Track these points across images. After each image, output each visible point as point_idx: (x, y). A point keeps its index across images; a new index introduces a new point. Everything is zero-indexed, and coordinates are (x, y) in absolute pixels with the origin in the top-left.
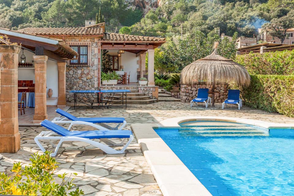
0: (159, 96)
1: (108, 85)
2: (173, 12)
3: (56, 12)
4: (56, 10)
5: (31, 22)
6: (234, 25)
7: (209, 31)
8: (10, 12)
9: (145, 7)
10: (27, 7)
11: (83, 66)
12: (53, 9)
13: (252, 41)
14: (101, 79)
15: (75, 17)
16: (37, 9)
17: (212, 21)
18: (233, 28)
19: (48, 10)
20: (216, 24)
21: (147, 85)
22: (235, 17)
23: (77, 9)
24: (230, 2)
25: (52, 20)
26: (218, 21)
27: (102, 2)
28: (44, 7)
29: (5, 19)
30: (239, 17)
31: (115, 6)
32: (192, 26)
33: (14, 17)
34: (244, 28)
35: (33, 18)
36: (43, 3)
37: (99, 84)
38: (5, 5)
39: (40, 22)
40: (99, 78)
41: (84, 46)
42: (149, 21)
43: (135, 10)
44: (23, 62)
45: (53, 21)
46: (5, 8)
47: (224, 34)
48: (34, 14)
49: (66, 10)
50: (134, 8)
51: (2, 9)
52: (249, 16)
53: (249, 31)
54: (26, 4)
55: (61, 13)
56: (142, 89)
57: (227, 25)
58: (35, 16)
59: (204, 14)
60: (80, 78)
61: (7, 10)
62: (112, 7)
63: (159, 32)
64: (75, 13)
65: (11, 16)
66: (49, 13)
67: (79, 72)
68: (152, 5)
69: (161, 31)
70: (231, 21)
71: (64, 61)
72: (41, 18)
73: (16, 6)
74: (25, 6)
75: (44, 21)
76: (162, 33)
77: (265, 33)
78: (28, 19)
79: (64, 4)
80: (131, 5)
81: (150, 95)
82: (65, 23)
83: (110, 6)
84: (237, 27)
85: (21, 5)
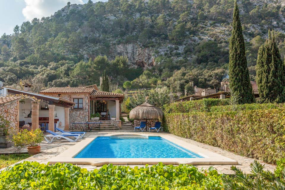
0: (122, 127)
1: (94, 120)
2: (163, 70)
3: (80, 71)
4: (79, 69)
5: (62, 78)
6: (203, 80)
7: (186, 84)
8: (47, 71)
9: (144, 66)
10: (59, 67)
11: (80, 110)
12: (78, 69)
13: (213, 91)
14: (91, 117)
15: (93, 75)
16: (66, 68)
17: (188, 77)
18: (203, 81)
19: (74, 69)
20: (191, 80)
21: (115, 120)
22: (205, 74)
23: (94, 68)
24: (204, 63)
25: (77, 76)
26: (192, 77)
27: (112, 64)
28: (71, 67)
29: (43, 76)
30: (208, 74)
31: (121, 66)
32: (175, 80)
33: (50, 75)
34: (211, 82)
35: (63, 75)
36: (71, 64)
37: (89, 120)
38: (44, 66)
39: (68, 78)
40: (89, 116)
41: (81, 98)
42: (144, 77)
43: (137, 68)
44: (46, 107)
45: (77, 78)
46: (43, 68)
47: (196, 87)
48: (64, 72)
49: (87, 69)
50: (136, 67)
51: (42, 68)
52: (215, 73)
53: (214, 84)
54: (58, 65)
55: (83, 71)
56: (113, 122)
57: (198, 80)
58: (65, 74)
59: (184, 72)
60: (79, 116)
61: (45, 69)
62: (119, 67)
63: (153, 85)
64: (93, 71)
65: (48, 74)
66: (74, 72)
67: (78, 113)
68: (149, 65)
69: (154, 84)
70: (201, 77)
71: (68, 107)
72: (69, 76)
73: (51, 66)
74: (57, 66)
75: (71, 77)
76: (154, 85)
77: (225, 86)
78: (60, 76)
79: (85, 65)
80: (134, 65)
81: (117, 126)
82: (86, 78)
83: (117, 66)
84: (206, 81)
85: (55, 66)
